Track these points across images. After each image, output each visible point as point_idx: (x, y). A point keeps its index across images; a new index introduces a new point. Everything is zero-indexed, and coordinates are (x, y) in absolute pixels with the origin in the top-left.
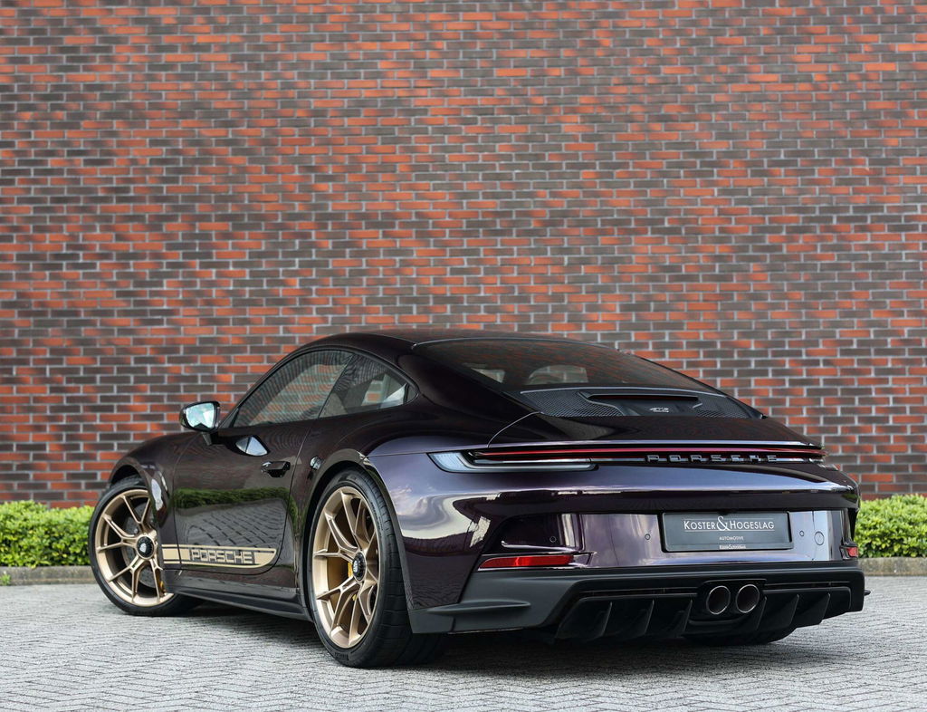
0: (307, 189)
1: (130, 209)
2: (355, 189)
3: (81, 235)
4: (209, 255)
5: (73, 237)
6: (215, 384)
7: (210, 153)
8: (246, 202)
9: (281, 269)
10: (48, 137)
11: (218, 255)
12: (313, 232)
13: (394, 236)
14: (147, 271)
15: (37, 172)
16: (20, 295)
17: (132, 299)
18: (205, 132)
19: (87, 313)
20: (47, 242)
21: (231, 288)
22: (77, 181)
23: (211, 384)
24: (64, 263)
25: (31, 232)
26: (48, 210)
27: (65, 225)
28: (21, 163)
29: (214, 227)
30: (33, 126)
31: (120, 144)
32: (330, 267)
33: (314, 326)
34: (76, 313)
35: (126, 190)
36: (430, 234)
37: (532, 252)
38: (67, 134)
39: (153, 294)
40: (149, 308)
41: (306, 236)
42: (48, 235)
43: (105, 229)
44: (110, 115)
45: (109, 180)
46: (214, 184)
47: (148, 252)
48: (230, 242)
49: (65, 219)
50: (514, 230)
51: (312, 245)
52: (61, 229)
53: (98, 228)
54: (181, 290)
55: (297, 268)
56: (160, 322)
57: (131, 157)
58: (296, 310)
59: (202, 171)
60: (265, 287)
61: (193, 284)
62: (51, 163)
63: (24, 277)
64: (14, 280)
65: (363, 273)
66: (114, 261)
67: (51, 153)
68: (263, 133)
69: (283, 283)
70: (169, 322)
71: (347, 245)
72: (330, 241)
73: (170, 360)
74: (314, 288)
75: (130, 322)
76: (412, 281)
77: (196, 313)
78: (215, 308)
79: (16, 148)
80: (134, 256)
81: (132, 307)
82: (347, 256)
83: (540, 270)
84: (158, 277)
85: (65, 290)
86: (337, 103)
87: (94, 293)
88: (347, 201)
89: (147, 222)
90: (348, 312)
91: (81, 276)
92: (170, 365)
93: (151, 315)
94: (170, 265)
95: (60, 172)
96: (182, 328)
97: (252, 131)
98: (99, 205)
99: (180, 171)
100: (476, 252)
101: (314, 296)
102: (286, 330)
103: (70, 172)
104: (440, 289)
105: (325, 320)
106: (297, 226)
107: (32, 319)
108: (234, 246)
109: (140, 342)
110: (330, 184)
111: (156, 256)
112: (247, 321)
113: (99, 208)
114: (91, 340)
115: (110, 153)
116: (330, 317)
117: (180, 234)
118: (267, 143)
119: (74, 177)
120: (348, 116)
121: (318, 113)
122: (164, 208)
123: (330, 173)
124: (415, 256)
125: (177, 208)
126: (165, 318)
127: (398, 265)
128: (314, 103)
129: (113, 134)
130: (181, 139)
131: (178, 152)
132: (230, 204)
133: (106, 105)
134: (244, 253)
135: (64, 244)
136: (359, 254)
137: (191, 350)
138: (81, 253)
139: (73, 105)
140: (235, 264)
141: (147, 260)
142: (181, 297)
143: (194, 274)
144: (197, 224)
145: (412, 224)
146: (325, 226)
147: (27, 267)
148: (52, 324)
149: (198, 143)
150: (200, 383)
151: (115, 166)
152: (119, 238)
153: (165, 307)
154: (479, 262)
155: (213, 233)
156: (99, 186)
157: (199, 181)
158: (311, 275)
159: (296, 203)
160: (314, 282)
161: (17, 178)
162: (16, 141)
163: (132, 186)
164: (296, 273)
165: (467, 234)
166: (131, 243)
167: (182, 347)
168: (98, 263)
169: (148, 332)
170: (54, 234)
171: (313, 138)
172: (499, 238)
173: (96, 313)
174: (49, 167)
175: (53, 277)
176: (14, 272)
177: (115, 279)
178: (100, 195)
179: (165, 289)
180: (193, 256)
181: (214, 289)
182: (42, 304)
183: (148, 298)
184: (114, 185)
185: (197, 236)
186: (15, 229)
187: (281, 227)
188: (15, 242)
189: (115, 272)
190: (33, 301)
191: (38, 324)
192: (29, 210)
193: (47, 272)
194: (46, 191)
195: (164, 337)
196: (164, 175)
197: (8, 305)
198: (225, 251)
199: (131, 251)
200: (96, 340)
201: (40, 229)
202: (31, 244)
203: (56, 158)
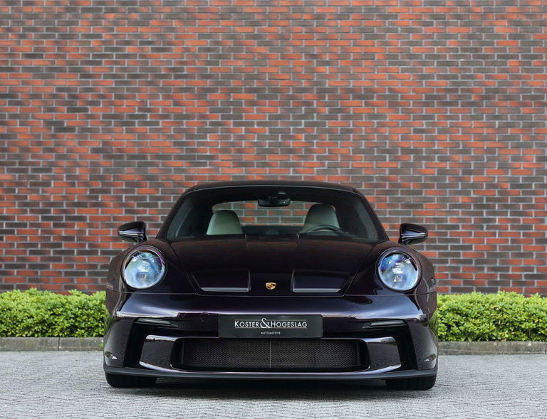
0: (312, 71)
1: (184, 83)
2: (345, 71)
3: (148, 101)
4: (241, 117)
5: (143, 103)
7: (241, 44)
8: (267, 79)
9: (292, 128)
10: (126, 32)
11: (247, 117)
12: (315, 102)
13: (373, 105)
14: (196, 128)
15: (118, 56)
16: (105, 143)
17: (185, 147)
18: (238, 29)
19: (152, 157)
20: (124, 106)
21: (256, 141)
22: (147, 63)
24: (136, 121)
25: (113, 99)
26: (125, 83)
27: (137, 94)
28: (106, 49)
29: (244, 97)
30: (116, 23)
31: (177, 37)
32: (327, 127)
33: (315, 169)
34: (145, 157)
35: (182, 70)
36: (399, 104)
37: (473, 118)
38: (140, 29)
39: (200, 144)
40: (196, 154)
41: (308, 104)
42: (125, 101)
43: (167, 97)
44: (171, 17)
45: (170, 63)
46: (244, 66)
47: (196, 114)
48: (255, 108)
49: (138, 90)
50: (460, 102)
51: (315, 111)
52: (134, 97)
53: (161, 96)
54: (220, 141)
55: (303, 127)
56: (205, 164)
57: (185, 46)
58: (302, 157)
59: (236, 58)
60: (280, 140)
61: (229, 137)
62: (128, 50)
63: (109, 131)
64: (101, 132)
65: (350, 131)
66: (172, 120)
67: (128, 43)
68: (280, 30)
69: (293, 138)
70: (211, 165)
71: (340, 111)
72: (327, 108)
74: (315, 141)
75: (183, 164)
76: (386, 138)
77: (231, 158)
78: (243, 154)
79: (103, 39)
80: (187, 117)
81: (184, 154)
82: (339, 119)
83: (479, 131)
84: (203, 132)
85: (137, 140)
86: (333, 10)
87: (157, 142)
88: (339, 80)
89: (196, 93)
90: (339, 159)
91: (148, 131)
93: (198, 159)
94: (212, 124)
95: (134, 56)
96: (220, 169)
97: (272, 29)
98: (161, 80)
99: (220, 57)
100: (432, 117)
101: (315, 147)
102: (295, 171)
103: (142, 56)
104: (406, 144)
105: (323, 165)
106: (304, 97)
107: (113, 161)
108: (258, 110)
110: (327, 67)
111: (203, 117)
112: (267, 165)
113: (161, 83)
114: (154, 176)
115: (170, 43)
116: (327, 162)
117: (220, 101)
118: (282, 38)
119: (143, 60)
120: (340, 19)
121: (319, 17)
122: (208, 83)
123: (328, 59)
124: (388, 120)
125: (218, 83)
126: (208, 162)
127: (375, 126)
128: (316, 10)
129: (172, 30)
130: (220, 34)
131: (218, 43)
132: (255, 81)
133: (167, 9)
134: (266, 116)
135: (137, 108)
136: (348, 117)
138: (148, 114)
139: (144, 9)
140: (259, 124)
141: (196, 120)
142: (219, 147)
143: (229, 130)
144: (232, 94)
145: (385, 97)
146: (324, 97)
147: (109, 124)
148: (128, 165)
149: (233, 37)
151: (174, 53)
152: (176, 104)
153: (208, 154)
154: (434, 124)
155: (243, 101)
156: (162, 67)
157: (234, 64)
158: (313, 132)
159: (303, 81)
160: (315, 137)
161: (103, 60)
162: (103, 34)
163: (185, 67)
164: (302, 131)
165: (426, 104)
166: (184, 108)
168: (161, 121)
170: (129, 100)
171: (315, 34)
172: (449, 108)
173: (159, 157)
174: (126, 53)
175: (128, 131)
176: (100, 127)
177: (172, 133)
178: (162, 73)
179: (208, 140)
180: (229, 117)
181: (243, 141)
182: (120, 150)
183: (196, 147)
184: (173, 66)
185: (232, 103)
186: (102, 96)
187: (292, 97)
188: (101, 106)
189: (172, 128)
190: (114, 148)
191: (117, 165)
192: (112, 83)
193: (124, 128)
194: (124, 70)
195: (208, 175)
196: (209, 59)
197: (96, 151)
198: (252, 114)
199: (184, 113)
200: (158, 176)
201: (119, 97)
202: (113, 107)
203: (131, 47)
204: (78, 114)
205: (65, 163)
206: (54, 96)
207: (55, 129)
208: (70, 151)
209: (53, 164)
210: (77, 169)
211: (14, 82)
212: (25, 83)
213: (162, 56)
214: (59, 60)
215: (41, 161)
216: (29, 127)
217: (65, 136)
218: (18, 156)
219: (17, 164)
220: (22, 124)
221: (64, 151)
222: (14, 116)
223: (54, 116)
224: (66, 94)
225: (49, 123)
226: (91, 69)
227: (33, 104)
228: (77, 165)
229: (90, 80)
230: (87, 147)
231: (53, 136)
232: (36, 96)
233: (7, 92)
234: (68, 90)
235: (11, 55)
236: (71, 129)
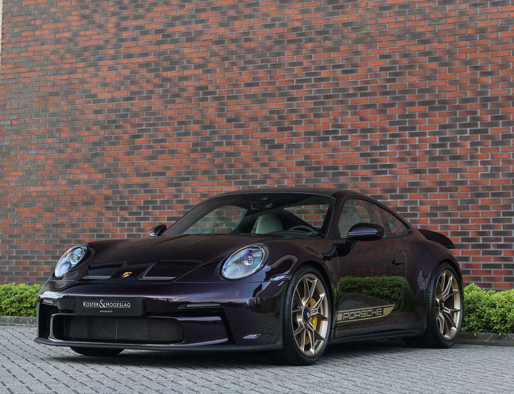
0: (474, 81)
1: (368, 100)
2: (503, 79)
3: (340, 118)
4: (414, 128)
5: (336, 120)
6: (418, 213)
7: (414, 61)
8: (437, 92)
9: (458, 136)
10: (321, 58)
11: (420, 128)
12: (479, 110)
14: (378, 140)
15: (316, 80)
16: (307, 157)
17: (369, 158)
18: (412, 48)
19: (343, 168)
20: (321, 124)
21: (428, 150)
22: (338, 84)
23: (416, 212)
24: (330, 136)
25: (312, 118)
26: (322, 103)
27: (330, 112)
28: (307, 75)
29: (417, 109)
30: (313, 51)
31: (363, 59)
32: (490, 133)
33: (479, 173)
34: (337, 168)
35: (365, 88)
38: (333, 55)
39: (381, 154)
40: (379, 164)
41: (473, 113)
42: (321, 119)
43: (355, 114)
44: (357, 41)
45: (356, 83)
46: (417, 82)
47: (378, 128)
48: (427, 119)
49: (330, 109)
51: (478, 119)
52: (328, 115)
53: (349, 114)
54: (397, 151)
55: (468, 134)
56: (385, 173)
57: (368, 67)
58: (469, 163)
59: (410, 74)
60: (448, 148)
61: (405, 147)
62: (323, 74)
63: (309, 146)
64: (303, 148)
65: (510, 136)
66: (359, 134)
67: (323, 68)
68: (448, 47)
69: (459, 145)
70: (391, 173)
71: (500, 118)
72: (490, 116)
73: (392, 197)
74: (479, 148)
75: (368, 173)
77: (407, 166)
78: (417, 162)
79: (304, 66)
80: (370, 131)
81: (369, 164)
82: (501, 125)
84: (384, 143)
85: (331, 153)
86: (494, 23)
87: (348, 154)
88: (500, 88)
89: (378, 109)
90: (501, 163)
91: (340, 145)
92: (391, 200)
93: (380, 168)
94: (391, 136)
95: (328, 79)
96: (398, 176)
97: (442, 46)
98: (350, 99)
99: (396, 74)
101: (479, 153)
102: (461, 177)
103: (334, 79)
105: (486, 169)
106: (469, 106)
107: (312, 172)
108: (430, 121)
109: (373, 185)
110: (490, 77)
111: (383, 130)
112: (436, 171)
113: (350, 101)
114: (345, 184)
115: (355, 65)
116: (489, 167)
117: (397, 115)
118: (449, 52)
119: (336, 82)
120: (500, 31)
121: (482, 31)
122: (388, 99)
123: (490, 70)
125: (395, 99)
126: (388, 170)
128: (480, 25)
129: (358, 53)
130: (397, 54)
131: (395, 62)
132: (427, 94)
133: (354, 35)
134: (436, 126)
135: (330, 125)
136: (508, 124)
137: (404, 190)
138: (340, 130)
139: (335, 37)
140: (430, 134)
141: (378, 133)
142: (397, 156)
143: (405, 141)
144: (407, 108)
146: (486, 106)
147: (309, 140)
148: (323, 175)
149: (406, 56)
150: (409, 212)
151: (359, 74)
152: (362, 119)
153: (388, 163)
155: (417, 113)
156: (350, 87)
157: (408, 80)
158: (478, 139)
159: (468, 92)
160: (479, 144)
161: (304, 84)
162: (304, 62)
163: (369, 86)
164: (467, 138)
166: (368, 122)
167: (398, 188)
168: (350, 135)
169: (379, 179)
170: (324, 118)
171: (478, 47)
173: (348, 167)
174: (322, 77)
175: (324, 145)
176: (302, 143)
177: (359, 146)
178: (351, 92)
179: (388, 151)
180: (405, 129)
181: (417, 150)
182: (318, 163)
183: (378, 157)
184: (359, 86)
185: (407, 116)
186: (303, 116)
187: (458, 107)
188: (303, 125)
189: (359, 141)
190: (313, 160)
191: (316, 175)
192: (310, 104)
193: (321, 143)
194: (320, 91)
195: (388, 182)
196: (388, 77)
197: (300, 164)
198: (424, 125)
199: (368, 127)
200: (348, 184)
201: (316, 116)
202: (312, 125)
203: (326, 71)
204: (285, 132)
205: (276, 175)
206: (267, 118)
207: (269, 146)
208: (280, 165)
209: (267, 177)
210: (286, 180)
211: (238, 108)
212: (246, 108)
213: (350, 78)
214: (271, 86)
215: (259, 174)
216: (249, 146)
217: (276, 152)
218: (241, 171)
219: (241, 178)
220: (244, 143)
221: (275, 165)
222: (238, 137)
223: (267, 136)
224: (276, 116)
225: (264, 142)
226: (295, 93)
227: (252, 125)
228: (285, 176)
229: (294, 102)
230: (292, 161)
231: (267, 153)
232: (254, 119)
233: (233, 117)
234: (278, 112)
235: (236, 85)
236: (280, 146)
